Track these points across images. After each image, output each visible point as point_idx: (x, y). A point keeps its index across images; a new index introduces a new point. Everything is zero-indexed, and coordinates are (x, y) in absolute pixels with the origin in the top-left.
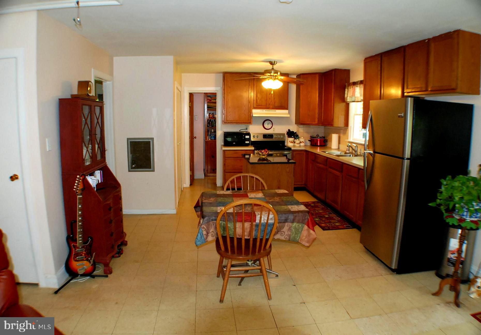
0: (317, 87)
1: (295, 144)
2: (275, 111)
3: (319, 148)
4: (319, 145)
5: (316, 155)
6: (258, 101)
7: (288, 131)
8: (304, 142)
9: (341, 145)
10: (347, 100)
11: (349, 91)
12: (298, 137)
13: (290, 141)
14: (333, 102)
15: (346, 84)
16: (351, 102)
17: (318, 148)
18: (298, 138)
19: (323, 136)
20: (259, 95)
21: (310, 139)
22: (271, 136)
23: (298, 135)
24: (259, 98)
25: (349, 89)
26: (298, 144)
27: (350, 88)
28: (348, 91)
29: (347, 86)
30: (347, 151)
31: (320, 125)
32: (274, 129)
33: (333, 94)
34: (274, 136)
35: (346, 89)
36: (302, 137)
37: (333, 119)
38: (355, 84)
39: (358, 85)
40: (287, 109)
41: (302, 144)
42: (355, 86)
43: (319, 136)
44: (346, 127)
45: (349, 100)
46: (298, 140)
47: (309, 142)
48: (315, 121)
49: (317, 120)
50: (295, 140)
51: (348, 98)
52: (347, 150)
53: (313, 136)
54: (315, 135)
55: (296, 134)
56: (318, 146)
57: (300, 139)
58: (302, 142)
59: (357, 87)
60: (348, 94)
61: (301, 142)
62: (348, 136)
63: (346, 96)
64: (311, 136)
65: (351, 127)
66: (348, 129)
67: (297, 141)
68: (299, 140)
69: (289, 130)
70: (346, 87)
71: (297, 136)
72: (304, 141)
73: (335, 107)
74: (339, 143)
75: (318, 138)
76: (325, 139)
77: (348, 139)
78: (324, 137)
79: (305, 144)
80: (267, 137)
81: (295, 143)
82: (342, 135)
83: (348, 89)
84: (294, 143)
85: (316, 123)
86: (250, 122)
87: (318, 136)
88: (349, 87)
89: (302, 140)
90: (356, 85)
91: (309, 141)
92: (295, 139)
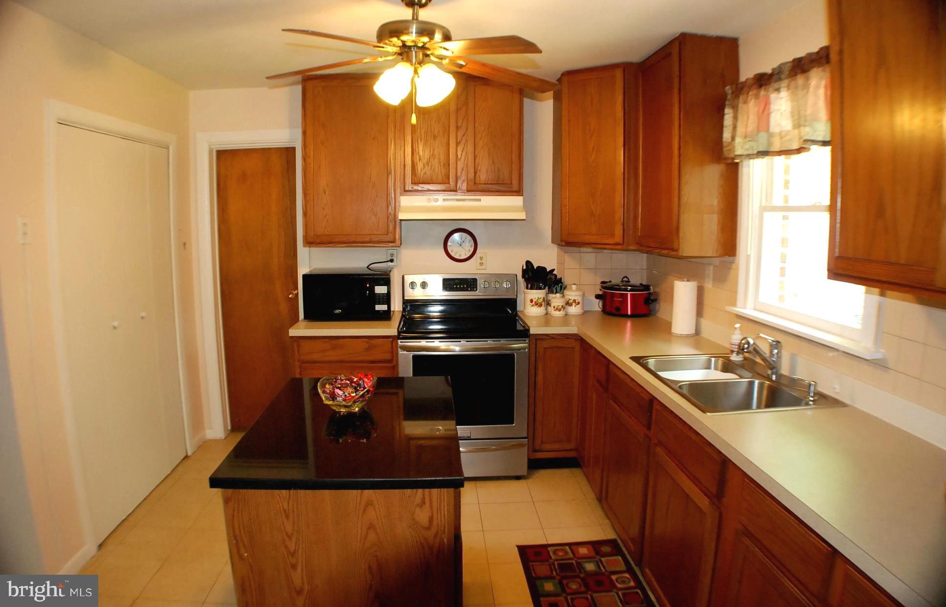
0: (620, 113)
1: (549, 308)
2: (480, 200)
3: (629, 324)
4: (629, 313)
5: (611, 366)
6: (420, 166)
7: (525, 268)
8: (578, 303)
9: (705, 323)
10: (732, 150)
11: (740, 117)
12: (561, 287)
13: (532, 301)
14: (676, 159)
15: (727, 88)
16: (750, 156)
17: (625, 325)
18: (559, 289)
19: (644, 283)
20: (421, 148)
21: (601, 293)
22: (469, 284)
23: (561, 279)
24: (420, 159)
25: (740, 105)
26: (560, 310)
27: (745, 102)
28: (735, 118)
29: (729, 97)
30: (734, 354)
31: (631, 248)
32: (481, 258)
33: (676, 131)
34: (480, 284)
35: (728, 113)
36: (574, 287)
37: (678, 229)
38: (763, 81)
39: (784, 83)
40: (519, 192)
41: (574, 310)
42: (767, 90)
43: (629, 281)
44: (727, 258)
45: (740, 147)
46: (558, 295)
47: (598, 300)
48: (613, 235)
49: (618, 231)
50: (551, 296)
51: (738, 140)
52: (732, 352)
53: (610, 282)
54: (616, 281)
55: (553, 277)
56: (626, 316)
57: (566, 292)
58: (575, 301)
59: (778, 90)
60: (735, 127)
61: (568, 304)
62: (735, 292)
63: (727, 135)
64: (603, 283)
65: (748, 257)
66: (734, 266)
67: (556, 300)
68: (563, 296)
69: (528, 263)
70: (727, 103)
71: (559, 281)
72: (579, 299)
73: (685, 179)
74: (700, 312)
75: (626, 290)
76: (650, 294)
77: (734, 304)
78: (646, 287)
79: (583, 308)
80: (457, 288)
81: (550, 306)
82: (709, 285)
83: (735, 108)
84: (548, 304)
85: (618, 238)
86: (392, 239)
87: (626, 281)
88: (741, 99)
89: (572, 294)
90: (776, 85)
91: (598, 297)
92: (551, 291)
